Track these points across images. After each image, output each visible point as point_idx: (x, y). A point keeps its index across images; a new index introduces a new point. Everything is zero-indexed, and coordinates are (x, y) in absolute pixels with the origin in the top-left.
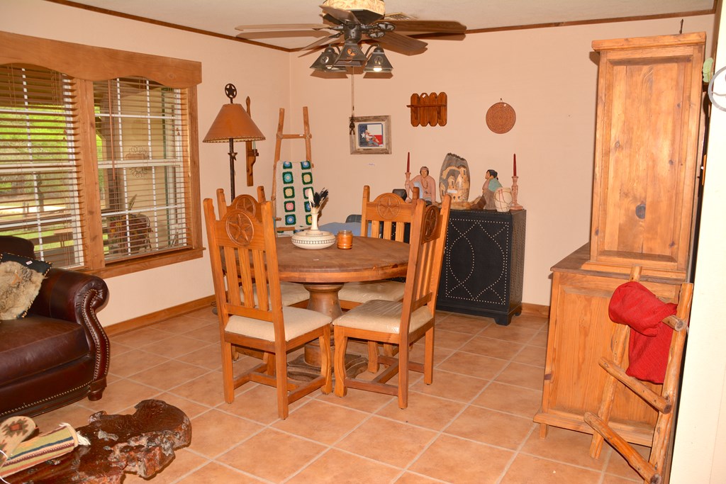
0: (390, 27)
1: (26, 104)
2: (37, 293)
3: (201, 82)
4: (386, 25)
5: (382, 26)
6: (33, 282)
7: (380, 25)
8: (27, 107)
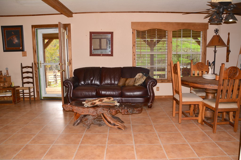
0: (235, 6)
1: (156, 38)
2: (144, 81)
3: (208, 29)
4: (233, 6)
5: (232, 6)
6: (143, 78)
7: (231, 6)
8: (156, 39)
